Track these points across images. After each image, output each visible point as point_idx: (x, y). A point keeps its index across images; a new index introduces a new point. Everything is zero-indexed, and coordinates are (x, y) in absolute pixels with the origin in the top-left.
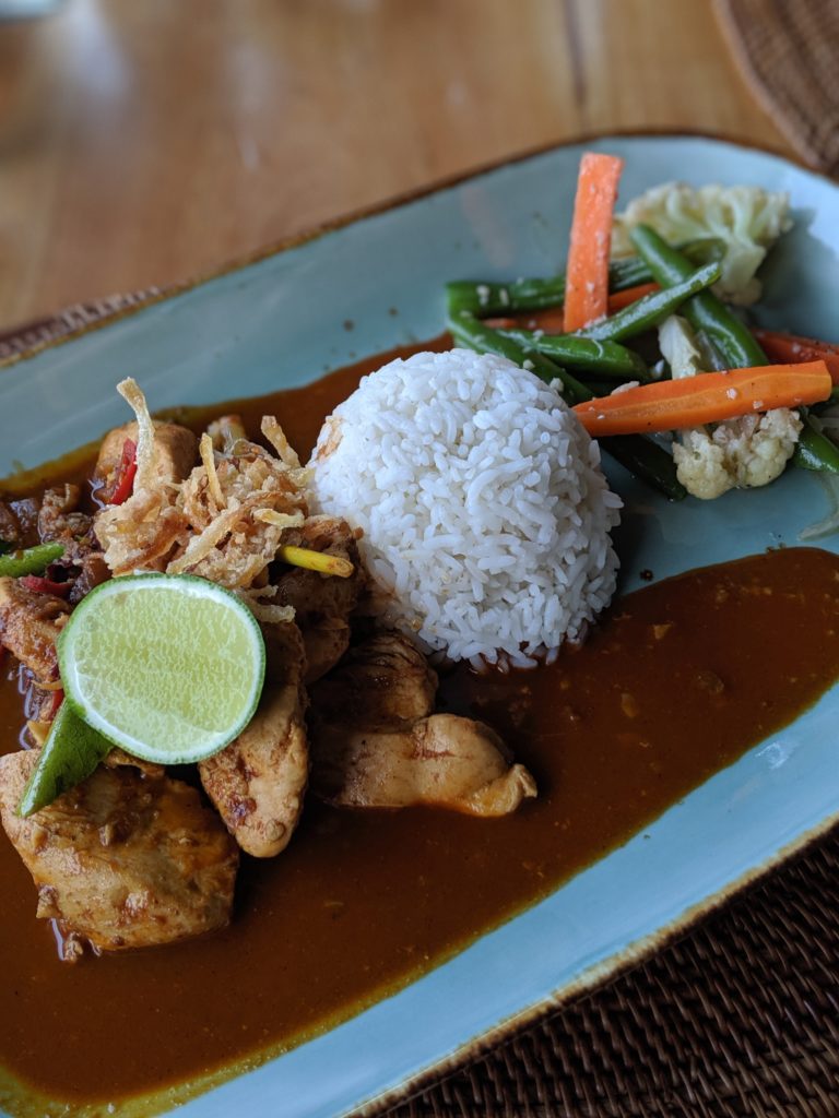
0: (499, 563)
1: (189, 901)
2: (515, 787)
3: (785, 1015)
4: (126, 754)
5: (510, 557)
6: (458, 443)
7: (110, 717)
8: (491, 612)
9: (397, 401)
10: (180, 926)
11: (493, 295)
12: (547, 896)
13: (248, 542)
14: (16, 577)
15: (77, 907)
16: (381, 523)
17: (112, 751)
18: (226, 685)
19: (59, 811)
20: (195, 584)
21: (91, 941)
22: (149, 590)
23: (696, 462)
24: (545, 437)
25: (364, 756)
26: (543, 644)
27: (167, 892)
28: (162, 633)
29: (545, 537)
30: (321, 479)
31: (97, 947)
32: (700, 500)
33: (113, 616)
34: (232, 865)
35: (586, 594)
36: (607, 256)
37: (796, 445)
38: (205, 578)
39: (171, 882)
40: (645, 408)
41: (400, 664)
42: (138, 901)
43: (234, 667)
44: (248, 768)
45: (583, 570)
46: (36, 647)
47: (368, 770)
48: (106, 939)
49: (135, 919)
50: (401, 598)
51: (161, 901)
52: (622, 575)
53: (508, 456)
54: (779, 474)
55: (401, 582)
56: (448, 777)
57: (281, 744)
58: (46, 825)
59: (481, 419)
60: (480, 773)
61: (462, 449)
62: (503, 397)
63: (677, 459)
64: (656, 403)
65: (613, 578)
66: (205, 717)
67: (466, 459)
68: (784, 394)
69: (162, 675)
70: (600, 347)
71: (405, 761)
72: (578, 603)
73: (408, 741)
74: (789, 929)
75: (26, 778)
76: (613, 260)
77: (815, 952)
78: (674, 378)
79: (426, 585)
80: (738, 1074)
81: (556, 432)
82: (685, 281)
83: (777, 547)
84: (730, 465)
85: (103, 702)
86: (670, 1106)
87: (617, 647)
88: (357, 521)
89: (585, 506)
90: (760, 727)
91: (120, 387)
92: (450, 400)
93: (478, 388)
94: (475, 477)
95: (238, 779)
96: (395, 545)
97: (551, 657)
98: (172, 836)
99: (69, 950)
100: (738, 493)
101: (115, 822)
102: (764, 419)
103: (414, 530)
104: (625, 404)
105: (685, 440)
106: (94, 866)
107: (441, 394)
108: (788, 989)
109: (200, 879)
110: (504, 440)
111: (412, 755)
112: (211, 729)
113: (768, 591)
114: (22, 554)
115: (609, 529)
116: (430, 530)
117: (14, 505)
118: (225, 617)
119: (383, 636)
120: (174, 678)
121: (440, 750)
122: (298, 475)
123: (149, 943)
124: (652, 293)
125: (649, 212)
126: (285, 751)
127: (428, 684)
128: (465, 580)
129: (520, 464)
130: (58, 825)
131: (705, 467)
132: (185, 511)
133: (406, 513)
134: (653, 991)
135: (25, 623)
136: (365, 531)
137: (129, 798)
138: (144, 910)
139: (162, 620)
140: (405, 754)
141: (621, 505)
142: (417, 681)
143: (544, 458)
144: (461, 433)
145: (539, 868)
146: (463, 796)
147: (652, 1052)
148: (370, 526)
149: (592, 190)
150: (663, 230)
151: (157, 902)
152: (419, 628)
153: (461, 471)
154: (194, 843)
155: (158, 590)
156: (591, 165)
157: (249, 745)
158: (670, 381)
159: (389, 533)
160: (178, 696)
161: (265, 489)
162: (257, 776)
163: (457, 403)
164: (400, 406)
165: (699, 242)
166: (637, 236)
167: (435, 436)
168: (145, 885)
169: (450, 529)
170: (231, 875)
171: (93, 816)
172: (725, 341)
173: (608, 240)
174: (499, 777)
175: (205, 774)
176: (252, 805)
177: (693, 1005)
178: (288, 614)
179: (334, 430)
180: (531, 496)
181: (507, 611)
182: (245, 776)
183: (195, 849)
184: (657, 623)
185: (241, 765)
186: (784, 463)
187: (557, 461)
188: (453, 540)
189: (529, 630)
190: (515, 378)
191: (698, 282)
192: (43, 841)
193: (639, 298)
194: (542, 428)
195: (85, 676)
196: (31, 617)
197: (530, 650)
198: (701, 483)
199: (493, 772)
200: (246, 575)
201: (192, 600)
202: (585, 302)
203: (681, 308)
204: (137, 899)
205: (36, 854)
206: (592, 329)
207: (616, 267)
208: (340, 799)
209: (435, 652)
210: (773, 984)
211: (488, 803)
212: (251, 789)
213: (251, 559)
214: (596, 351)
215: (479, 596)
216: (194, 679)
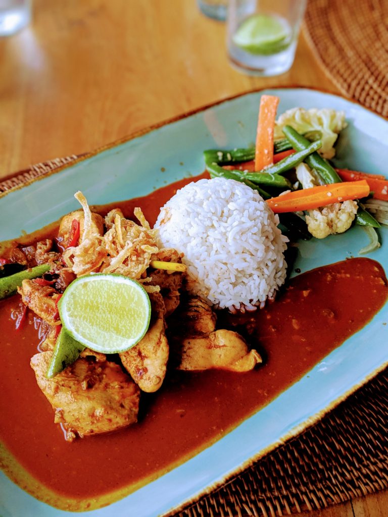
0: (241, 266)
1: (121, 412)
2: (253, 358)
3: (369, 446)
4: (91, 351)
5: (246, 263)
6: (222, 216)
7: (84, 335)
8: (238, 286)
9: (194, 199)
10: (117, 423)
11: (224, 156)
12: (270, 402)
13: (137, 260)
14: (31, 279)
15: (73, 417)
16: (191, 250)
17: (85, 349)
18: (134, 319)
19: (63, 376)
20: (118, 277)
21: (79, 432)
22: (97, 281)
23: (316, 223)
24: (258, 213)
25: (189, 348)
26: (259, 300)
27: (112, 408)
28: (105, 298)
29: (260, 254)
30: (162, 234)
31: (81, 434)
32: (317, 239)
33: (83, 292)
34: (138, 396)
35: (275, 278)
36: (273, 139)
37: (356, 215)
38: (122, 275)
39: (113, 404)
40: (294, 201)
41: (201, 310)
42: (100, 413)
43: (137, 311)
44: (143, 354)
45: (274, 268)
46: (44, 308)
47: (191, 354)
48: (85, 431)
49: (98, 421)
50: (200, 282)
51: (109, 412)
52: (289, 270)
53: (244, 221)
54: (349, 227)
55: (200, 276)
56: (225, 356)
57: (158, 344)
58: (57, 382)
59: (231, 206)
60: (238, 353)
61: (224, 218)
62: (239, 197)
63: (307, 222)
64: (298, 199)
65: (285, 272)
66: (126, 333)
67: (226, 222)
68: (350, 194)
69: (105, 316)
70: (272, 176)
71: (207, 350)
72: (273, 282)
73: (208, 341)
74: (367, 411)
75: (47, 363)
76: (274, 141)
77: (378, 421)
78: (304, 188)
79: (211, 276)
80: (352, 471)
81: (262, 211)
82: (307, 148)
83: (350, 258)
84: (330, 224)
85: (81, 329)
86: (326, 486)
87: (289, 301)
88: (181, 250)
89: (274, 241)
90: (350, 331)
91: (76, 195)
92: (217, 198)
93: (229, 193)
94: (231, 230)
95: (139, 359)
96: (198, 259)
97: (262, 305)
98: (112, 385)
99: (69, 436)
100: (333, 236)
101: (88, 380)
102: (343, 205)
103: (206, 253)
104: (285, 200)
105: (311, 214)
106: (80, 399)
107: (213, 196)
108: (369, 436)
109: (125, 403)
110: (242, 214)
111: (210, 347)
112: (129, 338)
113: (348, 276)
114: (31, 270)
115: (283, 252)
116: (213, 252)
117: (23, 249)
118: (132, 290)
119: (193, 299)
120: (111, 317)
121: (221, 344)
122: (151, 232)
123: (104, 431)
124: (293, 154)
125: (288, 120)
126: (159, 346)
127: (213, 318)
128: (228, 273)
129: (249, 224)
130: (63, 382)
131: (320, 225)
132: (107, 248)
133: (202, 246)
134: (314, 441)
135: (39, 298)
136: (185, 254)
137: (92, 370)
138: (102, 417)
139: (104, 293)
140: (207, 347)
141: (288, 241)
142: (209, 317)
143: (258, 221)
144: (223, 212)
145: (265, 392)
146: (231, 364)
147: (316, 465)
148: (187, 252)
149: (266, 111)
150: (295, 127)
151: (108, 413)
152: (207, 294)
153: (225, 228)
154: (122, 388)
155: (101, 280)
156: (265, 100)
157: (143, 344)
158: (302, 190)
159: (196, 255)
160: (113, 324)
161: (141, 238)
162: (147, 358)
163: (220, 199)
164: (196, 201)
165: (311, 132)
166: (285, 130)
167: (213, 213)
168: (103, 406)
169: (221, 252)
170: (137, 400)
171: (77, 378)
172: (324, 173)
173: (273, 132)
174: (246, 355)
175: (123, 359)
176: (145, 370)
177: (332, 445)
178: (157, 289)
179: (167, 213)
180: (255, 237)
181: (244, 286)
182: (142, 359)
183: (122, 390)
184: (304, 290)
185: (140, 354)
186: (351, 223)
187: (263, 223)
188: (223, 256)
189: (254, 294)
190: (244, 189)
191: (313, 148)
192: (57, 389)
193: (288, 155)
194: (256, 209)
195: (71, 318)
196: (42, 295)
197: (254, 303)
198: (318, 232)
199: (244, 352)
200: (139, 273)
201: (117, 284)
202: (264, 158)
203: (305, 160)
204: (99, 412)
205: (54, 395)
206: (268, 169)
207: (276, 143)
208: (179, 367)
209: (214, 305)
210: (362, 434)
211: (242, 366)
212: (145, 364)
213: (140, 266)
214: (272, 178)
215: (233, 280)
216: (120, 317)
